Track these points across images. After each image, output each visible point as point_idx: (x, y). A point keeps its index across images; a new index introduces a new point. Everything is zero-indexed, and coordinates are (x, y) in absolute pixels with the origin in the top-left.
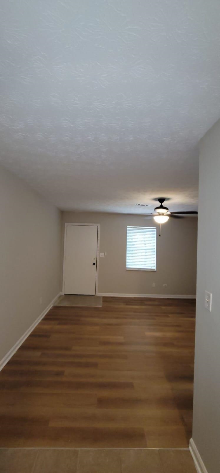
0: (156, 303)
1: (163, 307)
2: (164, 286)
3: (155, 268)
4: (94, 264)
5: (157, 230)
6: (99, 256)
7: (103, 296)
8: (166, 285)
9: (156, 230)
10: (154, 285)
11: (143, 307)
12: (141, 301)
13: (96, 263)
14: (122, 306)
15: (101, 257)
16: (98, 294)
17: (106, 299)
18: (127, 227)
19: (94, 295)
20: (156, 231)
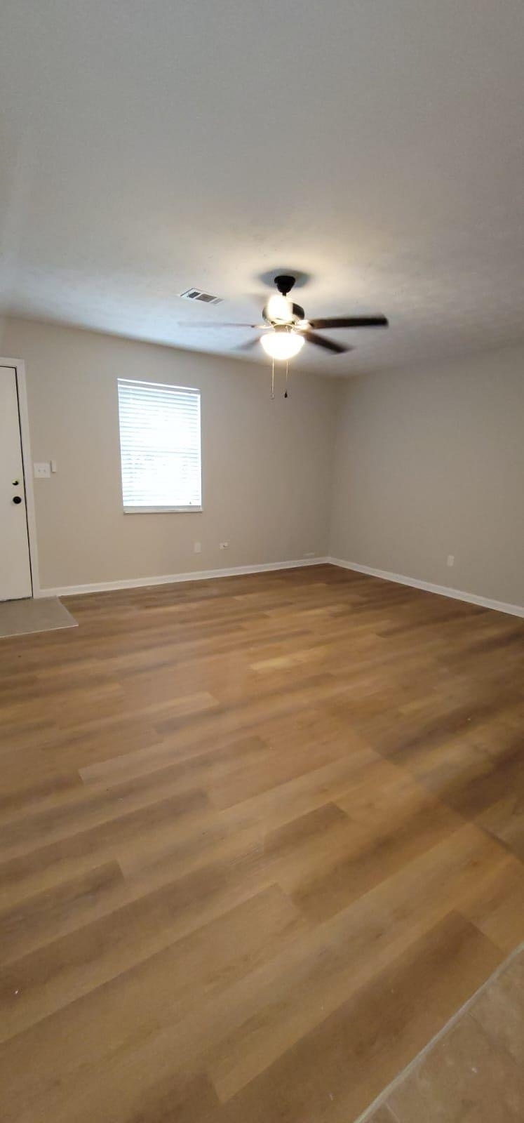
0: (215, 591)
1: (238, 598)
2: (222, 547)
3: (199, 503)
4: (17, 500)
5: (201, 397)
6: (33, 475)
7: (60, 595)
8: (226, 544)
9: (199, 396)
10: (198, 547)
11: (194, 606)
12: (180, 592)
13: (22, 498)
14: (134, 613)
15: (38, 475)
16: (41, 593)
17: (74, 604)
18: (117, 382)
19: (29, 598)
20: (199, 399)
